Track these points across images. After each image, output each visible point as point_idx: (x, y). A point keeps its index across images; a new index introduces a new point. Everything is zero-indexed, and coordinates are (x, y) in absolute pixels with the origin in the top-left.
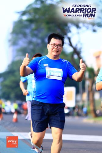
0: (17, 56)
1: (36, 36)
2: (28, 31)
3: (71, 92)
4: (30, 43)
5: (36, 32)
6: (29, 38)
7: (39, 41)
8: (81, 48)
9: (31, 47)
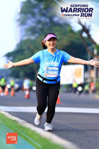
0: (26, 35)
1: (44, 15)
2: (36, 11)
3: (80, 70)
4: (39, 22)
5: (44, 11)
6: (38, 17)
7: (48, 20)
8: (90, 26)
9: (40, 26)
